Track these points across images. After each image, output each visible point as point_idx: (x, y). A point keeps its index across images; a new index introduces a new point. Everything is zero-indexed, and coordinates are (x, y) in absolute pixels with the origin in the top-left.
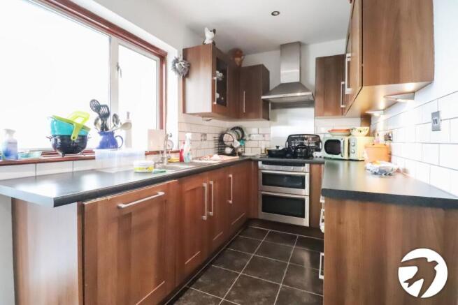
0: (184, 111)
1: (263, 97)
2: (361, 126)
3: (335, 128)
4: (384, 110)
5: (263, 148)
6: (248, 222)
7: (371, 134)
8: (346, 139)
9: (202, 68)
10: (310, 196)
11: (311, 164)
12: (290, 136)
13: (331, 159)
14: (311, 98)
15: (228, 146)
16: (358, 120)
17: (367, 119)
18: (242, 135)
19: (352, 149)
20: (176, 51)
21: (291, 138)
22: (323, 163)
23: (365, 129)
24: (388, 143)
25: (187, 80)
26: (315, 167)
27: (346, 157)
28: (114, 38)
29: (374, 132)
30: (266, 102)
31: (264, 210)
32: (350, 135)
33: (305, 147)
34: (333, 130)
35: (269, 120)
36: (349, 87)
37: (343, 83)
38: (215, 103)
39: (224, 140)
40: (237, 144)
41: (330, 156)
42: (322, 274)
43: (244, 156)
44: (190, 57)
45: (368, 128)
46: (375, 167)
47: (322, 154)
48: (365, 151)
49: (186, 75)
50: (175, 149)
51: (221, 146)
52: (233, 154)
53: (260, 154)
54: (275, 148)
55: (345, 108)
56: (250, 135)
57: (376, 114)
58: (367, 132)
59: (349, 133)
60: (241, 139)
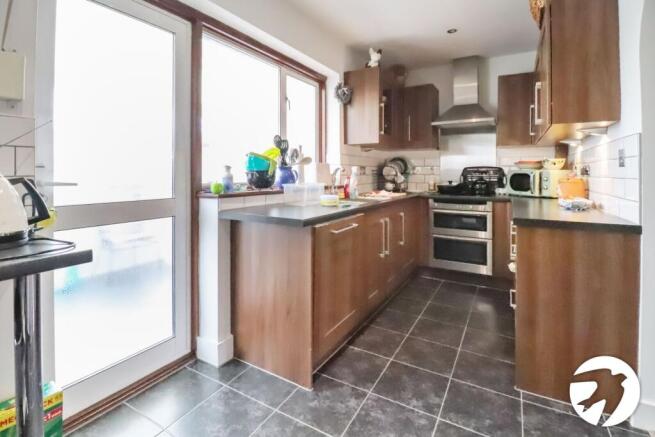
0: (346, 142)
1: (434, 124)
2: (556, 157)
3: (524, 160)
4: (582, 140)
5: (432, 183)
6: (417, 271)
7: (567, 166)
8: (537, 172)
9: (367, 95)
10: (493, 239)
11: (495, 202)
12: (465, 169)
13: (517, 196)
14: (493, 124)
15: (388, 181)
16: (552, 151)
17: (563, 149)
18: (404, 167)
19: (544, 184)
20: (338, 75)
21: (466, 172)
22: (509, 201)
23: (561, 162)
24: (585, 178)
25: (349, 107)
26: (499, 206)
27: (537, 194)
28: (284, 69)
29: (572, 164)
30: (435, 128)
31: (437, 256)
32: (541, 167)
33: (486, 183)
34: (520, 163)
35: (438, 149)
36: (539, 117)
37: (532, 106)
38: (383, 133)
39: (384, 173)
40: (401, 179)
41: (518, 193)
42: (514, 302)
43: (410, 193)
44: (352, 81)
45: (564, 160)
46: (568, 202)
47: (506, 190)
48: (558, 186)
49: (347, 102)
50: (337, 184)
51: (380, 182)
52: (396, 190)
53: (427, 190)
54: (448, 184)
55: (534, 136)
56: (414, 168)
57: (572, 144)
58: (562, 165)
59: (540, 165)
60: (405, 172)
